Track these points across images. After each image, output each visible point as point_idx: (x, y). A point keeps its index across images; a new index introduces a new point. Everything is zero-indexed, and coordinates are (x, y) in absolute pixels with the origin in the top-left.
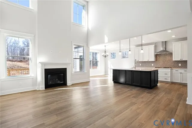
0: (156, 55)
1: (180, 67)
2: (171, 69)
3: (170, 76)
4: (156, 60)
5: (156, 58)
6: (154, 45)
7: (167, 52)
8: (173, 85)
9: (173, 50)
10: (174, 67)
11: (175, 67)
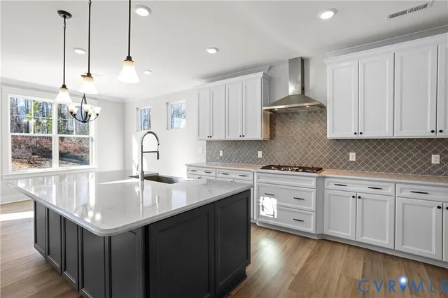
0: (271, 116)
1: (352, 168)
2: (317, 178)
3: (313, 207)
4: (272, 136)
5: (271, 127)
6: (261, 74)
7: (308, 100)
8: (326, 248)
9: (329, 95)
10: (331, 167)
11: (334, 166)
